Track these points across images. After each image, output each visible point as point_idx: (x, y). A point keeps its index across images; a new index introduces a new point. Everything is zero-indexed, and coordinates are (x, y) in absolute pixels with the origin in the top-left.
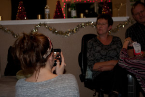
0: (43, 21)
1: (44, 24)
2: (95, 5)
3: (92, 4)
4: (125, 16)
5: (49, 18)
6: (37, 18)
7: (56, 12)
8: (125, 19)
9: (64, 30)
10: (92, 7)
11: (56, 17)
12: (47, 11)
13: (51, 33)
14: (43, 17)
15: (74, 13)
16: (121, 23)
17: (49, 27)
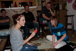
0: (11, 8)
3: (27, 2)
5: (13, 7)
6: (9, 7)
7: (15, 5)
8: (36, 7)
10: (27, 3)
11: (15, 7)
12: (12, 5)
13: (13, 12)
14: (11, 7)
15: (20, 6)
16: (35, 8)
17: (13, 10)
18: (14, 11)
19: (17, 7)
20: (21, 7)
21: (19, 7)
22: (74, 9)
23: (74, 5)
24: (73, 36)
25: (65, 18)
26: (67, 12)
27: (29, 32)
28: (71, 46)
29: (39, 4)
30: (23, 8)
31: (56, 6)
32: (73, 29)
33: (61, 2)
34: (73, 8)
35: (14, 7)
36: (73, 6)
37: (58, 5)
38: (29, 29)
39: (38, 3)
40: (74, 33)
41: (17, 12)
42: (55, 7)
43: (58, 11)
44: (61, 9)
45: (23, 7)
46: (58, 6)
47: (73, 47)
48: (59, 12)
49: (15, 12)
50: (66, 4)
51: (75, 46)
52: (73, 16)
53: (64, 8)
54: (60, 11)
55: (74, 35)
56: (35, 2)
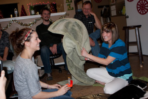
0: (14, 19)
1: (15, 21)
2: (48, 6)
3: (46, 5)
4: (64, 12)
5: (18, 16)
6: (10, 17)
7: (22, 12)
9: (28, 23)
12: (16, 12)
13: (20, 25)
14: (14, 16)
15: (33, 12)
16: (62, 16)
17: (18, 22)
18: (22, 24)
19: (26, 15)
20: (35, 14)
21: (31, 15)
22: (140, 13)
23: (139, 5)
24: (141, 66)
25: (124, 31)
26: (127, 19)
27: (54, 64)
28: (139, 87)
29: (70, 7)
30: (39, 16)
31: (105, 10)
32: (140, 54)
33: (113, 2)
34: (138, 11)
35: (21, 16)
36: (137, 8)
37: (109, 6)
38: (53, 58)
39: (68, 5)
40: (142, 60)
41: (27, 25)
42: (102, 11)
43: (108, 19)
44: (115, 14)
45: (39, 14)
46: (107, 8)
47: (142, 88)
48: (110, 20)
49: (24, 25)
50: (123, 4)
51: (146, 87)
52: (139, 26)
53: (121, 13)
54: (112, 18)
55: (143, 65)
56: (63, 4)
